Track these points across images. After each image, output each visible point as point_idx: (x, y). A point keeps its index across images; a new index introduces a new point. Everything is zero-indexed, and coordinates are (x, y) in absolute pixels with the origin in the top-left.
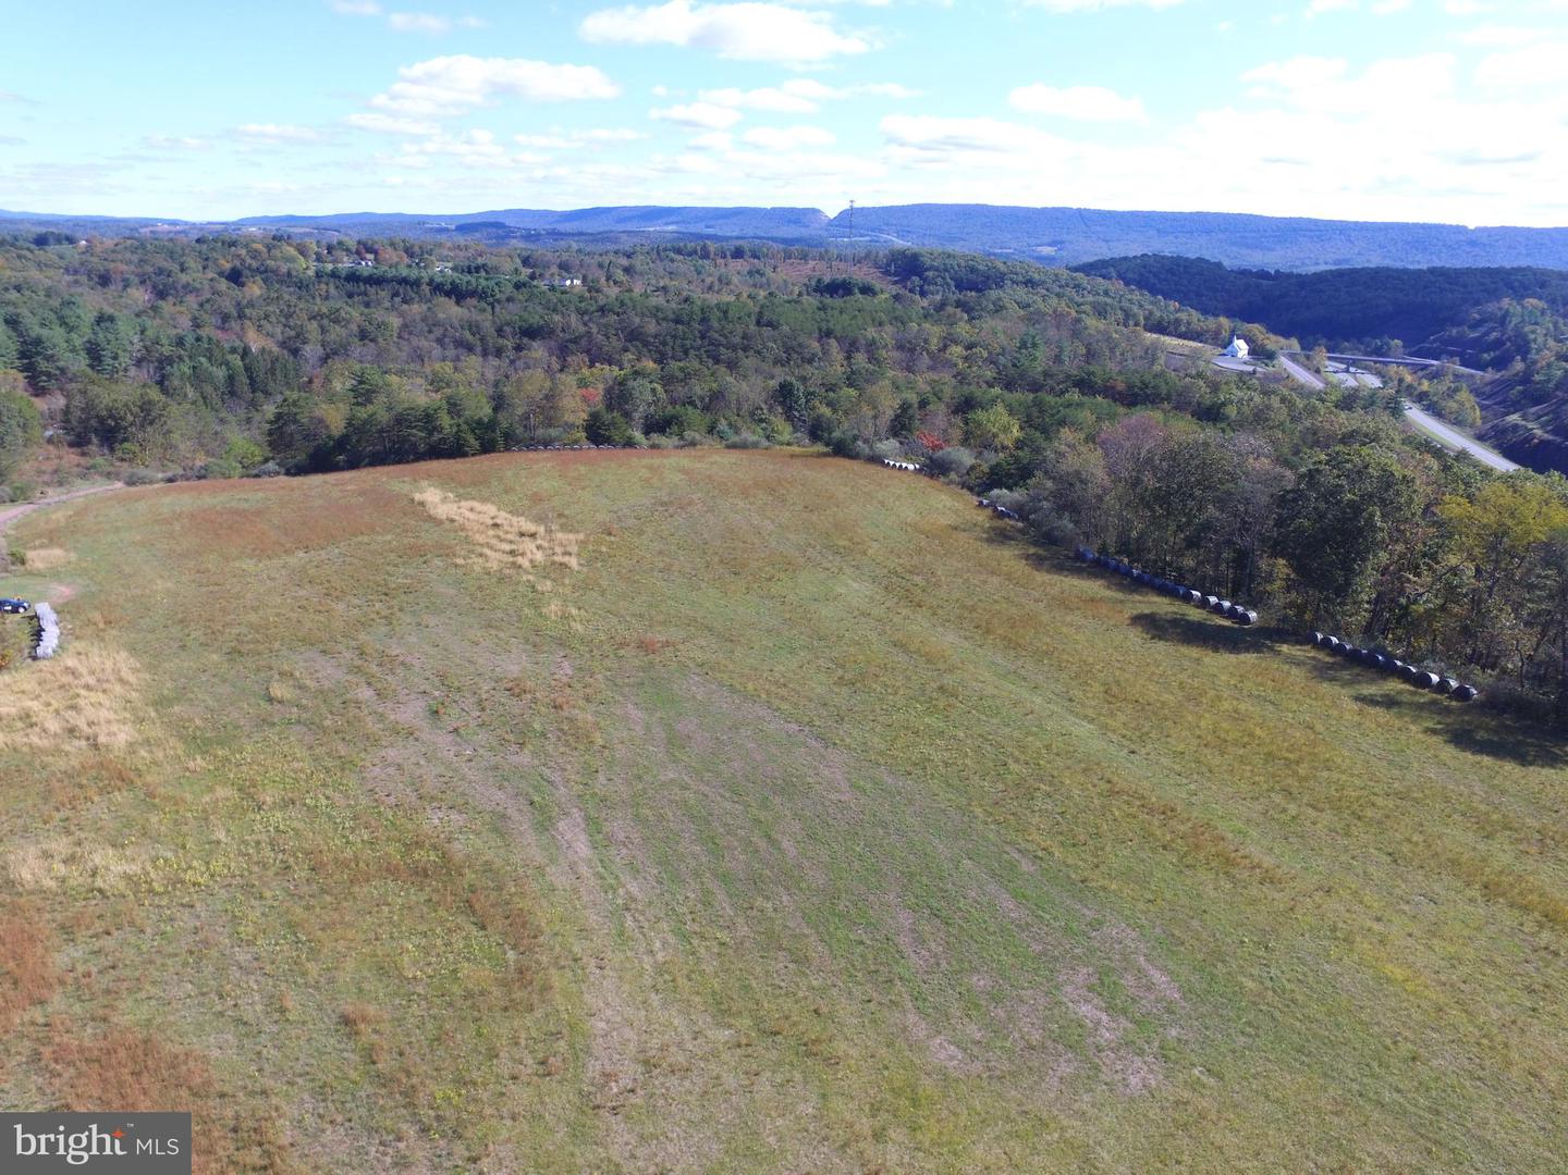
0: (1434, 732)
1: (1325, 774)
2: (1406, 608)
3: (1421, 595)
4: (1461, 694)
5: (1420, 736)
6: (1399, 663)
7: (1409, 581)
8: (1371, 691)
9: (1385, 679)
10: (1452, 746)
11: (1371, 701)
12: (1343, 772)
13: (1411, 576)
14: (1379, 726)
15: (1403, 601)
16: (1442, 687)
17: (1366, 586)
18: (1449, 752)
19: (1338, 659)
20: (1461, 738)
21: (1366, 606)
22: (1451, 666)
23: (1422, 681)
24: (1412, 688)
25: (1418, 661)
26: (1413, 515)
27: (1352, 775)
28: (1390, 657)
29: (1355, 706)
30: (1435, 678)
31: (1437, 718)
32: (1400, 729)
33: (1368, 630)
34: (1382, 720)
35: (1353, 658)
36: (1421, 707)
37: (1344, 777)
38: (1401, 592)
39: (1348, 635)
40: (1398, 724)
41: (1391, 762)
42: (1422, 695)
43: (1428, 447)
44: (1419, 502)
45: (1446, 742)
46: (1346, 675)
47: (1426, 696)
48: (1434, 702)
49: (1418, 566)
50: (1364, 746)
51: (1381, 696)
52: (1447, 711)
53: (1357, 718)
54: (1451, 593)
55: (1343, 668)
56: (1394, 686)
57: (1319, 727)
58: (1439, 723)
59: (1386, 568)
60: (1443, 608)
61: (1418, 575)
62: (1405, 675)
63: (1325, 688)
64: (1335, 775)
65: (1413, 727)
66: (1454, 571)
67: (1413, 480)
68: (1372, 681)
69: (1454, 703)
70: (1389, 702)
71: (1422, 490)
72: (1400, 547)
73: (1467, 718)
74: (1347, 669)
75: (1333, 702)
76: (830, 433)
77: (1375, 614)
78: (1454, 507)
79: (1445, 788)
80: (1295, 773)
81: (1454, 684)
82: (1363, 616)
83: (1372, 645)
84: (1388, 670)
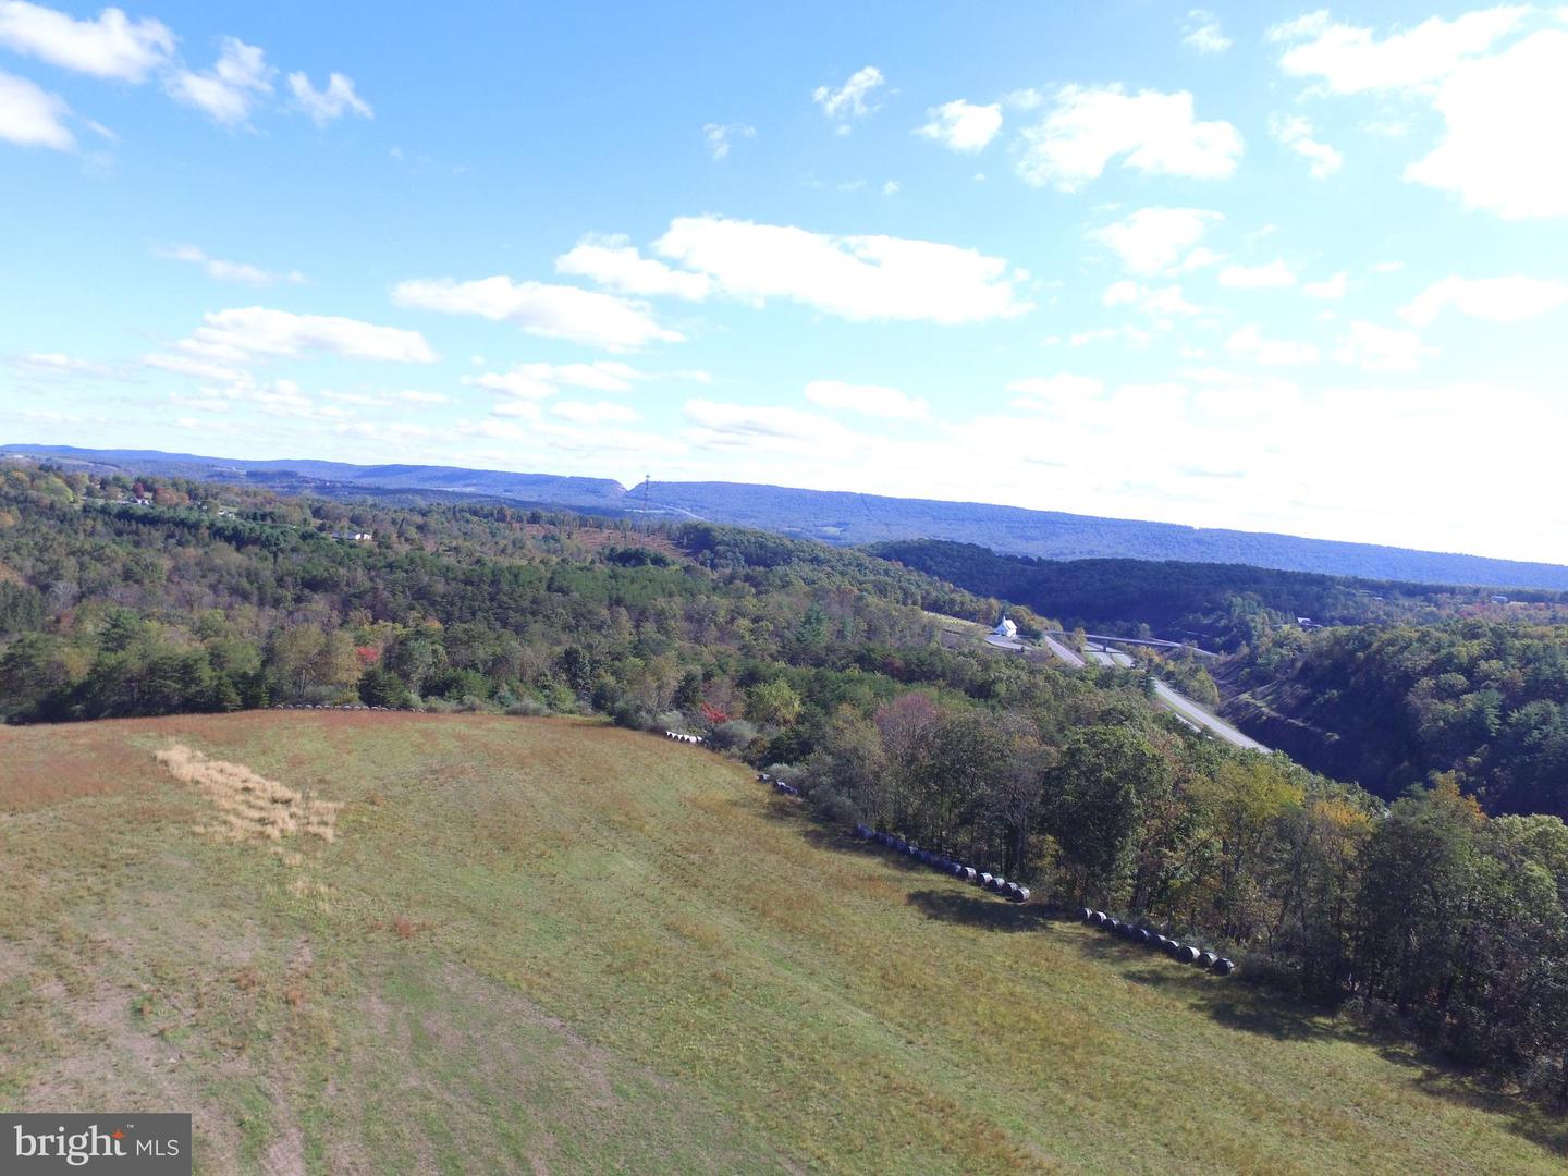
0: (1198, 1008)
1: (1100, 1059)
2: (1164, 882)
3: (1177, 869)
4: (1220, 967)
5: (1186, 1013)
6: (1163, 938)
7: (1165, 855)
8: (1138, 968)
9: (1151, 955)
10: (1215, 1022)
11: (1138, 978)
12: (1116, 1056)
13: (1167, 851)
14: (1148, 1004)
15: (1162, 875)
16: (1203, 961)
17: (1128, 859)
18: (1213, 1029)
19: (1107, 934)
20: (1223, 1014)
21: (1130, 881)
22: (1210, 940)
23: (1184, 955)
24: (1176, 963)
25: (1179, 936)
26: (1165, 792)
27: (1126, 1059)
28: (1154, 932)
29: (1125, 984)
30: (1196, 952)
31: (1201, 993)
32: (1167, 1008)
33: (1133, 904)
34: (1150, 998)
35: (1120, 934)
36: (1184, 983)
37: (1118, 1062)
38: (1160, 866)
39: (1115, 910)
40: (1166, 1001)
41: (1161, 1043)
42: (1185, 970)
43: (1174, 725)
44: (1169, 778)
45: (1211, 1018)
46: (1114, 951)
47: (1190, 970)
48: (1196, 977)
49: (1173, 841)
50: (1135, 1027)
51: (1148, 972)
52: (1209, 985)
53: (1127, 997)
54: (1204, 865)
55: (1112, 944)
56: (1160, 961)
57: (1093, 1009)
58: (1202, 999)
59: (1145, 843)
60: (1198, 880)
61: (1175, 850)
62: (1168, 950)
63: (1096, 966)
64: (1110, 1060)
65: (1178, 1004)
66: (1205, 844)
67: (1162, 759)
68: (1139, 957)
69: (1214, 977)
70: (1156, 979)
71: (1171, 768)
72: (1157, 822)
73: (1226, 992)
74: (1115, 945)
75: (1105, 981)
76: (613, 703)
77: (1137, 888)
78: (1199, 785)
79: (1212, 1068)
80: (1072, 1059)
81: (1213, 957)
82: (1127, 893)
83: (1137, 919)
84: (1153, 946)
